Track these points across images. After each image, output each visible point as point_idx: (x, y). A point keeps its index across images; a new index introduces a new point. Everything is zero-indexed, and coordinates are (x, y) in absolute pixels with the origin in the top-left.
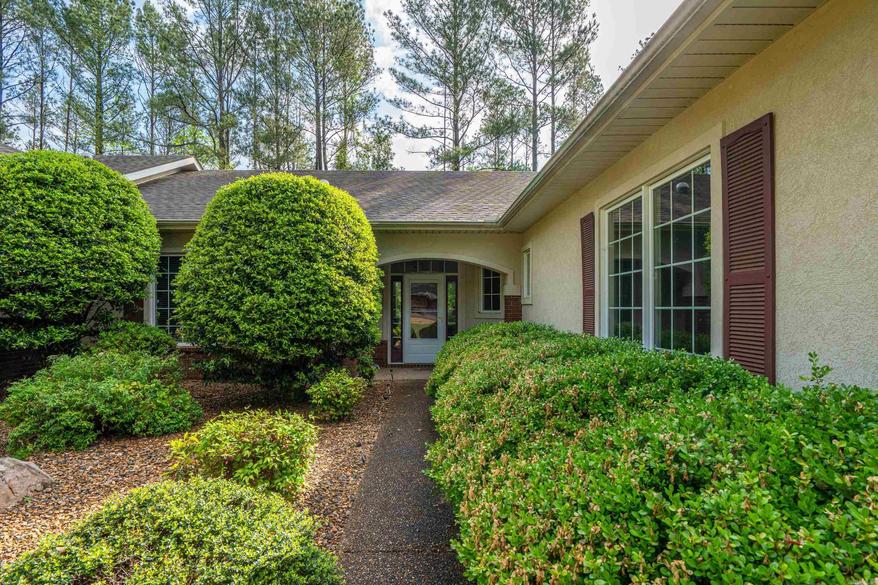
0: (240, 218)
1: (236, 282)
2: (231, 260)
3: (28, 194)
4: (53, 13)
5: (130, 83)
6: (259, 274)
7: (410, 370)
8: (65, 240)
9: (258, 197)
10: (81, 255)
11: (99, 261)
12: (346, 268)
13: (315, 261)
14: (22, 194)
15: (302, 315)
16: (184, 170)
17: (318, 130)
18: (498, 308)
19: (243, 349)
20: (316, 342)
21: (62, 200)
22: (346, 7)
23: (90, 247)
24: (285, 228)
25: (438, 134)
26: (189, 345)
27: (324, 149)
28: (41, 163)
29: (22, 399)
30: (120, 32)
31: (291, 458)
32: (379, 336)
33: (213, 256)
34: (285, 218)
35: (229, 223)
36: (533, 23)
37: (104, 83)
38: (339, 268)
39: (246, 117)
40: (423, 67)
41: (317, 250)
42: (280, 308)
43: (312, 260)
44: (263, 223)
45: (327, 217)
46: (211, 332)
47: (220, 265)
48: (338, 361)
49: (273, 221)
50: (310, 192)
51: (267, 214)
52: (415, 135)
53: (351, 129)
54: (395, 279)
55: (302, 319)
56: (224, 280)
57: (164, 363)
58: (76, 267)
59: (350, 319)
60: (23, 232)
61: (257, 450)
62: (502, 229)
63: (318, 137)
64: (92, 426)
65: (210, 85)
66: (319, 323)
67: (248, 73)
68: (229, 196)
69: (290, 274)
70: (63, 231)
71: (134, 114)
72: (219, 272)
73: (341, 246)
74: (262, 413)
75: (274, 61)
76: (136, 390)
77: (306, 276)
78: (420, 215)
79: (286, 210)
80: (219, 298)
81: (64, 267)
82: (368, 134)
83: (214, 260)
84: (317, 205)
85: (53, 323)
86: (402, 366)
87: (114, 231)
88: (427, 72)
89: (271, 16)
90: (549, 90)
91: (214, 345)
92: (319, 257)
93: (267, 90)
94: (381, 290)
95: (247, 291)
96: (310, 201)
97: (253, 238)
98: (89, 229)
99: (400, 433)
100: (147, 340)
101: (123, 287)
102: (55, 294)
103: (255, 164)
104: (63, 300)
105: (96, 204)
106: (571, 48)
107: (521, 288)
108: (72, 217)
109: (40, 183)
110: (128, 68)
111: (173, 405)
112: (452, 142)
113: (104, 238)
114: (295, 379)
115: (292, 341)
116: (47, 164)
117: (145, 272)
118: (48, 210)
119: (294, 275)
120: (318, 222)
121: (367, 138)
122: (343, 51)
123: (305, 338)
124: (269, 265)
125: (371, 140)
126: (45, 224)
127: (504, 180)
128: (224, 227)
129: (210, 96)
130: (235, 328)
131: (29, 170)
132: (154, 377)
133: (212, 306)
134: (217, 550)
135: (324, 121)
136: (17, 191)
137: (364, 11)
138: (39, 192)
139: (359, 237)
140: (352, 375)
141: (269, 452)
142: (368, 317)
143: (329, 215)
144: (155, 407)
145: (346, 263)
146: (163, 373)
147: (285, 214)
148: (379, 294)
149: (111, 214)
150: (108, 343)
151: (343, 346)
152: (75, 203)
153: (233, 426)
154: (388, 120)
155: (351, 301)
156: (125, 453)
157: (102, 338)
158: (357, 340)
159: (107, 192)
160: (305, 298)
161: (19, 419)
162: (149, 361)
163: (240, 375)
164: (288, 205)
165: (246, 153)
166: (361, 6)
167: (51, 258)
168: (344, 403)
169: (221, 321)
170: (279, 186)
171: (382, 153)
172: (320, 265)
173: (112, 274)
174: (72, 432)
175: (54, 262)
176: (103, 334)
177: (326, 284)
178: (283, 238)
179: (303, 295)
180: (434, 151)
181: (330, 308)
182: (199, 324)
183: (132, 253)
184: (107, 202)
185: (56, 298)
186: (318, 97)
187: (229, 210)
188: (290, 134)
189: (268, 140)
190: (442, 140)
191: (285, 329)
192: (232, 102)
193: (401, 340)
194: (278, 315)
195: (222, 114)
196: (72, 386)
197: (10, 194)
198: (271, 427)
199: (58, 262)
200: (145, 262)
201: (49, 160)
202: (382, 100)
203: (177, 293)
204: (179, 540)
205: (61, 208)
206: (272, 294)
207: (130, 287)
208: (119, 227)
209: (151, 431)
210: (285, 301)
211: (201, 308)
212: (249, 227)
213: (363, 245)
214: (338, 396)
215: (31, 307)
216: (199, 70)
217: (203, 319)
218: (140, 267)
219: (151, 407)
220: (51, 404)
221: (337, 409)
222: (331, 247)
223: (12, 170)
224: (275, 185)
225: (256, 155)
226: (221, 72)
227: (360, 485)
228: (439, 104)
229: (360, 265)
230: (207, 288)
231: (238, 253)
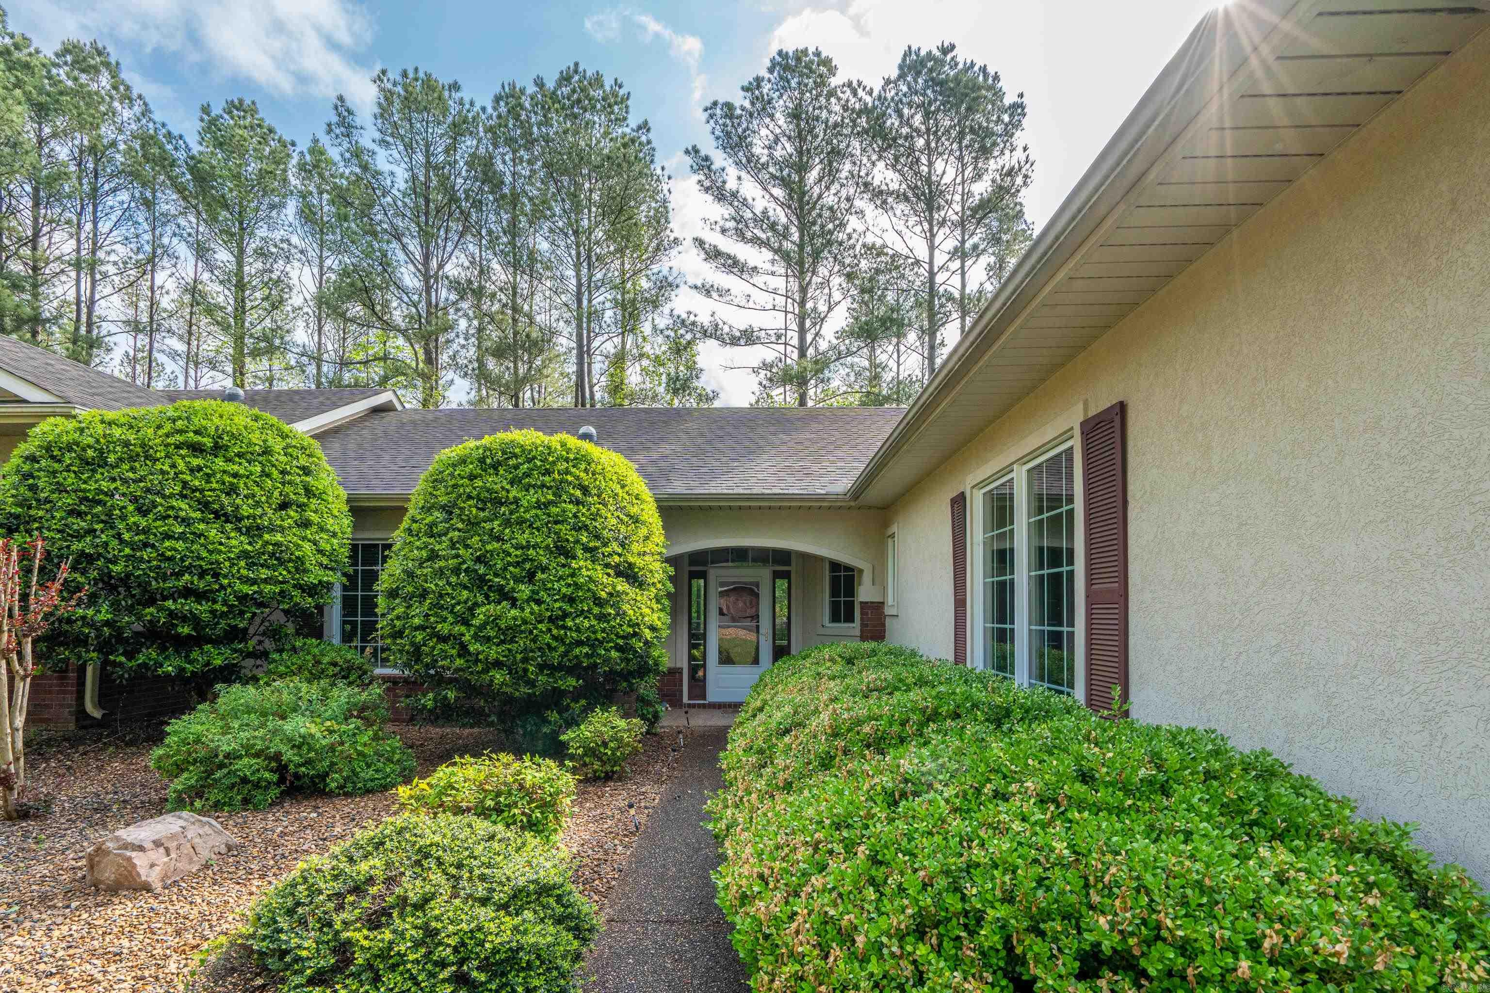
0: (470, 497)
1: (465, 587)
2: (457, 556)
3: (181, 466)
4: (173, 164)
5: (288, 268)
6: (496, 575)
7: (718, 713)
8: (229, 527)
9: (495, 466)
10: (249, 548)
11: (272, 555)
12: (617, 566)
13: (574, 557)
14: (173, 466)
15: (555, 632)
16: (377, 410)
17: (580, 336)
18: (853, 621)
19: (473, 679)
20: (574, 670)
21: (224, 472)
22: (625, 145)
23: (261, 536)
24: (534, 511)
25: (773, 339)
26: (396, 672)
27: (589, 364)
28: (196, 421)
29: (185, 742)
30: (273, 190)
31: (542, 813)
32: (666, 663)
33: (432, 550)
34: (532, 497)
35: (455, 505)
36: (929, 161)
37: (247, 269)
38: (607, 566)
39: (466, 315)
40: (749, 235)
41: (577, 541)
42: (525, 622)
43: (570, 555)
44: (502, 504)
45: (590, 495)
46: (431, 654)
47: (442, 563)
48: (606, 697)
49: (516, 501)
50: (567, 460)
51: (508, 491)
52: (734, 341)
53: (632, 330)
54: (693, 575)
55: (555, 638)
56: (449, 583)
57: (364, 696)
58: (242, 563)
59: (623, 637)
60: (176, 518)
61: (502, 799)
62: (852, 504)
63: (580, 346)
64: (275, 778)
65: (411, 267)
66: (580, 643)
67: (471, 246)
68: (454, 466)
69: (540, 576)
70: (225, 515)
71: (289, 308)
72: (441, 572)
73: (610, 535)
74: (505, 758)
75: (513, 230)
76: (331, 732)
77: (561, 578)
78: (730, 483)
79: (534, 486)
80: (442, 608)
81: (227, 564)
82: (660, 339)
83: (434, 556)
84: (577, 478)
85: (210, 641)
86: (704, 706)
87: (292, 513)
88: (756, 241)
89: (507, 158)
90: (956, 265)
91: (432, 672)
92: (579, 553)
93: (499, 273)
94: (669, 595)
95: (480, 599)
96: (567, 472)
97: (488, 526)
98: (259, 511)
99: (691, 796)
100: (335, 664)
101: (304, 591)
102: (215, 601)
103: (479, 390)
104: (225, 609)
105: (268, 475)
106: (989, 200)
107: (884, 589)
108: (238, 495)
109: (196, 449)
110: (285, 246)
111: (376, 753)
112: (796, 351)
113: (278, 522)
114: (546, 721)
115: (541, 667)
116: (204, 422)
117: (331, 569)
118: (208, 486)
119: (544, 576)
120: (578, 502)
121: (658, 346)
122: (621, 210)
123: (559, 664)
124: (509, 564)
125: (664, 348)
127: (868, 423)
128: (448, 510)
129: (411, 285)
130: (464, 651)
131: (180, 432)
132: (352, 716)
133: (432, 619)
134: (477, 872)
135: (589, 322)
136: (168, 461)
137: (654, 149)
138: (196, 462)
139: (637, 521)
140: (626, 716)
141: (516, 803)
142: (648, 634)
143: (594, 491)
144: (354, 756)
145: (617, 559)
146: (361, 711)
147: (532, 491)
148: (666, 602)
149: (288, 489)
150: (282, 669)
151: (612, 676)
152: (241, 476)
153: (471, 772)
154: (692, 318)
155: (624, 613)
156: (319, 814)
157: (274, 661)
158: (632, 666)
159: (283, 458)
160: (560, 608)
161: (180, 768)
162: (346, 693)
163: (467, 713)
164: (537, 478)
165: (466, 374)
166: (649, 142)
167: (210, 552)
168: (613, 754)
169: (443, 639)
170: (523, 451)
171: (681, 368)
172: (582, 563)
173: (289, 572)
174: (249, 786)
175: (214, 557)
176: (276, 656)
177: (589, 590)
178: (530, 526)
179: (557, 605)
180: (766, 366)
181: (594, 622)
182: (413, 644)
183: (315, 543)
184: (283, 472)
185: (217, 607)
186: (579, 285)
187: (455, 486)
188: (535, 343)
189: (499, 353)
190: (781, 348)
191: (532, 651)
192: (444, 293)
193: (704, 666)
194: (522, 632)
195: (429, 313)
196: (247, 725)
197: (159, 466)
198: (519, 773)
199: (221, 558)
200: (332, 555)
201: (206, 417)
202: (682, 285)
203: (381, 601)
204: (440, 862)
205: (224, 483)
206: (514, 602)
207: (311, 590)
208: (299, 506)
209: (349, 788)
210: (532, 613)
211: (417, 621)
212: (483, 510)
213: (643, 531)
214: (605, 744)
215: (184, 619)
216: (395, 244)
217: (419, 637)
218: (325, 561)
219: (349, 756)
220: (225, 748)
221: (604, 763)
222: (597, 537)
223: (161, 432)
224: (517, 450)
225: (482, 376)
226: (428, 248)
227: (632, 853)
228: (775, 292)
229: (638, 562)
230: (424, 594)
231: (467, 547)
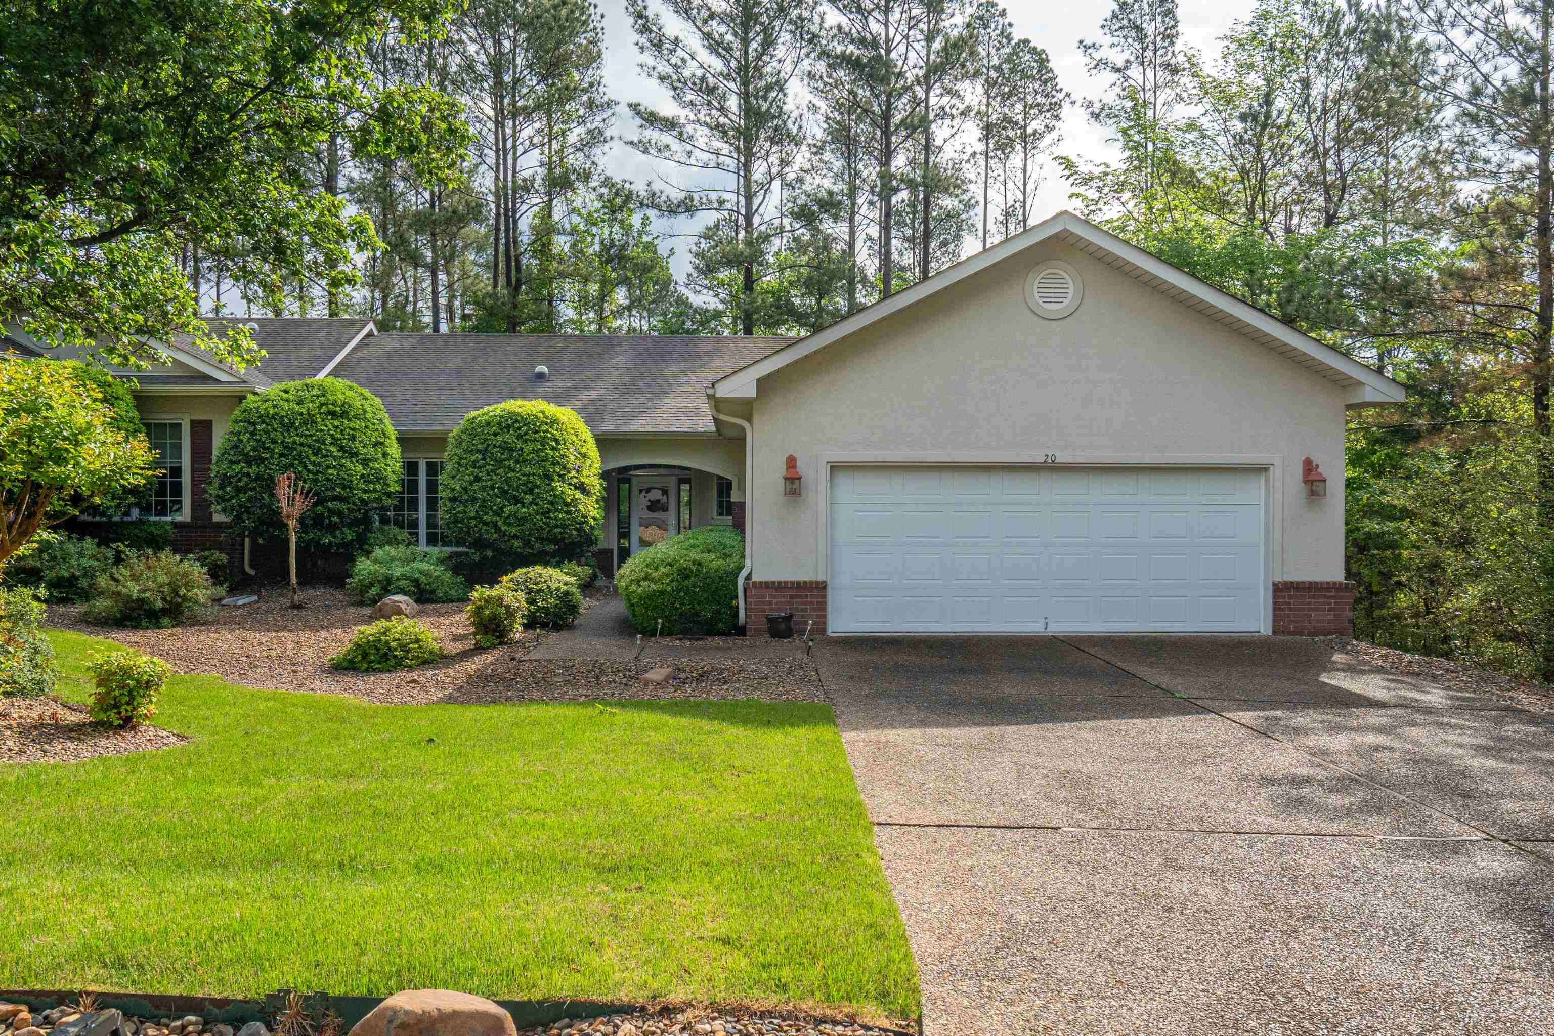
0: (495, 446)
1: (498, 497)
6: (514, 490)
9: (507, 428)
12: (575, 484)
13: (553, 480)
15: (544, 520)
20: (555, 541)
21: (348, 428)
23: (368, 465)
24: (531, 455)
25: (716, 205)
32: (602, 545)
34: (530, 447)
38: (570, 484)
41: (554, 471)
42: (529, 515)
43: (551, 479)
44: (513, 451)
45: (560, 444)
49: (522, 449)
50: (546, 424)
51: (516, 443)
52: (673, 212)
54: (621, 481)
55: (544, 523)
59: (579, 524)
66: (557, 526)
69: (536, 490)
72: (483, 489)
73: (571, 466)
77: (547, 492)
79: (530, 440)
81: (355, 482)
84: (552, 434)
92: (556, 478)
94: (604, 498)
95: (506, 503)
96: (547, 431)
97: (507, 463)
108: (356, 441)
119: (538, 491)
120: (553, 449)
124: (520, 484)
126: (341, 448)
128: (484, 452)
130: (498, 530)
139: (585, 456)
142: (592, 522)
143: (562, 441)
145: (575, 480)
147: (529, 443)
148: (602, 504)
151: (573, 544)
155: (580, 510)
158: (584, 540)
160: (547, 508)
164: (531, 435)
169: (486, 524)
172: (557, 483)
177: (561, 498)
178: (530, 463)
179: (545, 506)
181: (564, 515)
185: (351, 506)
191: (533, 530)
194: (528, 520)
197: (319, 426)
199: (352, 478)
205: (349, 434)
206: (523, 505)
210: (532, 510)
211: (472, 514)
212: (503, 454)
213: (589, 462)
215: (335, 513)
217: (473, 523)
222: (565, 468)
229: (586, 481)
230: (474, 500)
231: (496, 475)
